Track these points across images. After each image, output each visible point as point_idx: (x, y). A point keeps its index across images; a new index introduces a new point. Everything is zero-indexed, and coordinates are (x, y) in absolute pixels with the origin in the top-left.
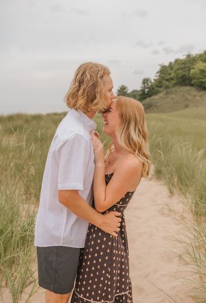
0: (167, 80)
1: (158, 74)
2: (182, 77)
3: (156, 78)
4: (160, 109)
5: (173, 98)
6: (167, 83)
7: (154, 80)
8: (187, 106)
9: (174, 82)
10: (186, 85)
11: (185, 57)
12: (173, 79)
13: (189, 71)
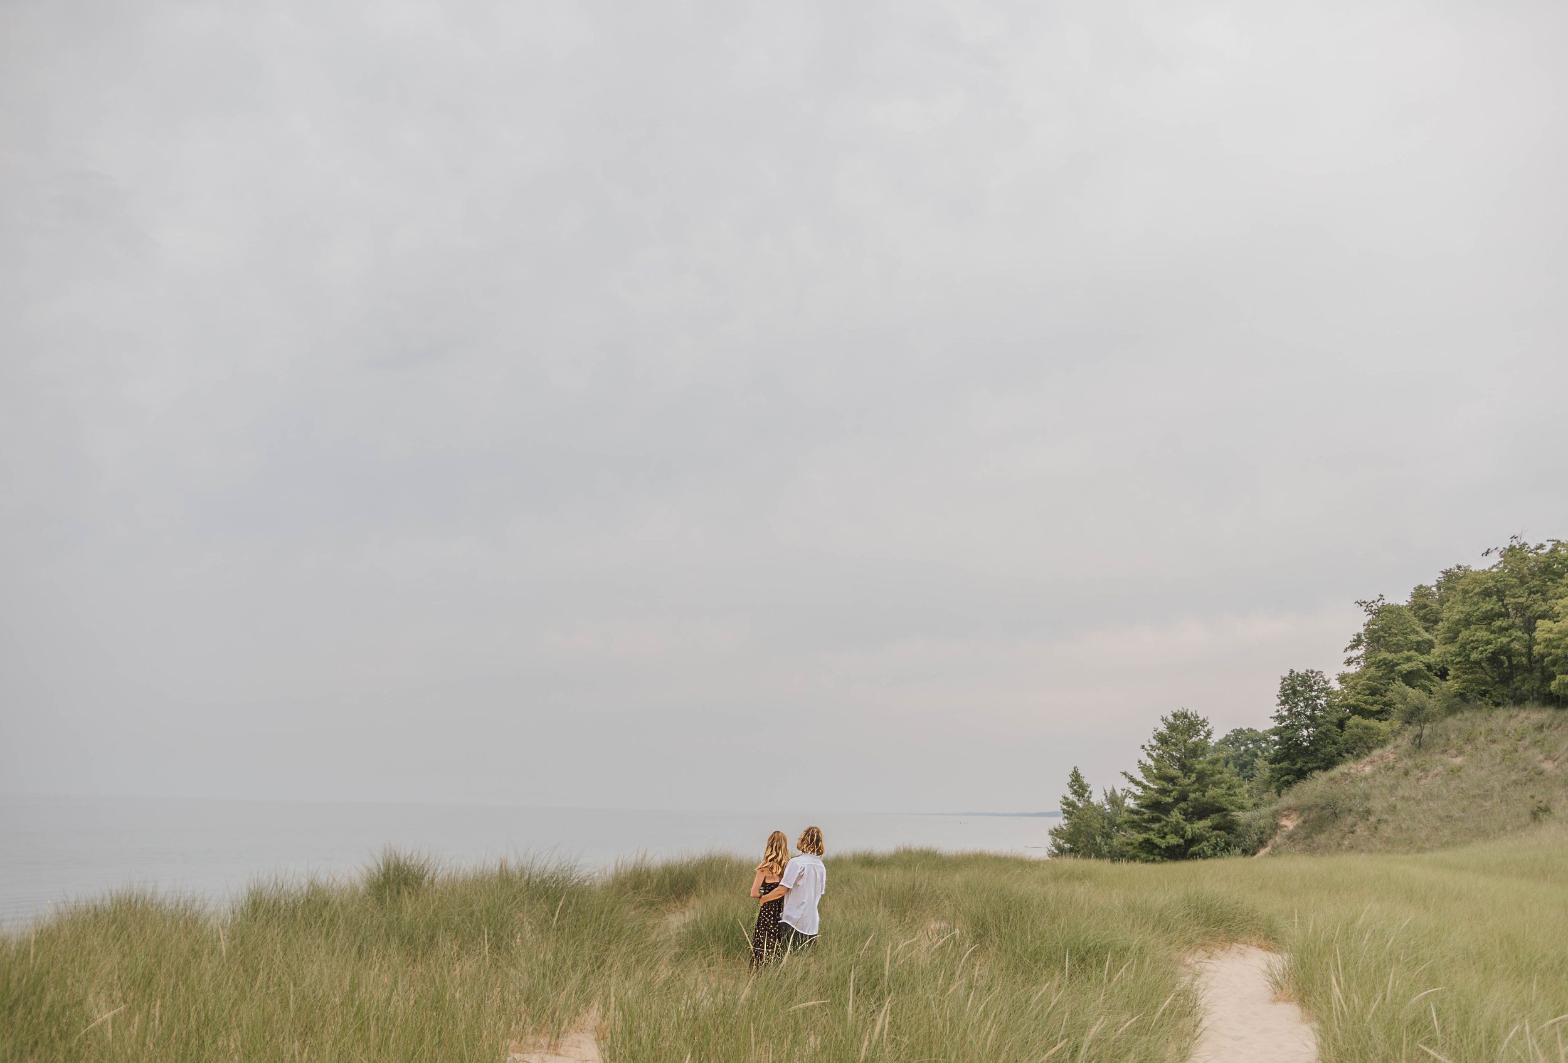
0: (1409, 678)
1: (1360, 651)
2: (1494, 659)
3: (1353, 669)
4: (1387, 830)
5: (1454, 772)
6: (1414, 694)
7: (1342, 679)
8: (1539, 813)
9: (1452, 685)
10: (1519, 701)
11: (1495, 559)
12: (1443, 675)
13: (1530, 627)
